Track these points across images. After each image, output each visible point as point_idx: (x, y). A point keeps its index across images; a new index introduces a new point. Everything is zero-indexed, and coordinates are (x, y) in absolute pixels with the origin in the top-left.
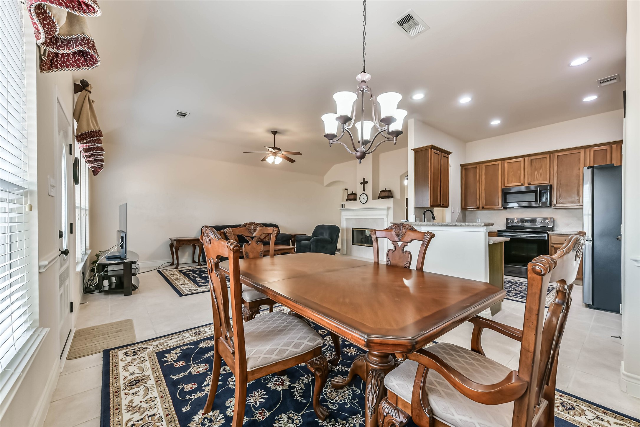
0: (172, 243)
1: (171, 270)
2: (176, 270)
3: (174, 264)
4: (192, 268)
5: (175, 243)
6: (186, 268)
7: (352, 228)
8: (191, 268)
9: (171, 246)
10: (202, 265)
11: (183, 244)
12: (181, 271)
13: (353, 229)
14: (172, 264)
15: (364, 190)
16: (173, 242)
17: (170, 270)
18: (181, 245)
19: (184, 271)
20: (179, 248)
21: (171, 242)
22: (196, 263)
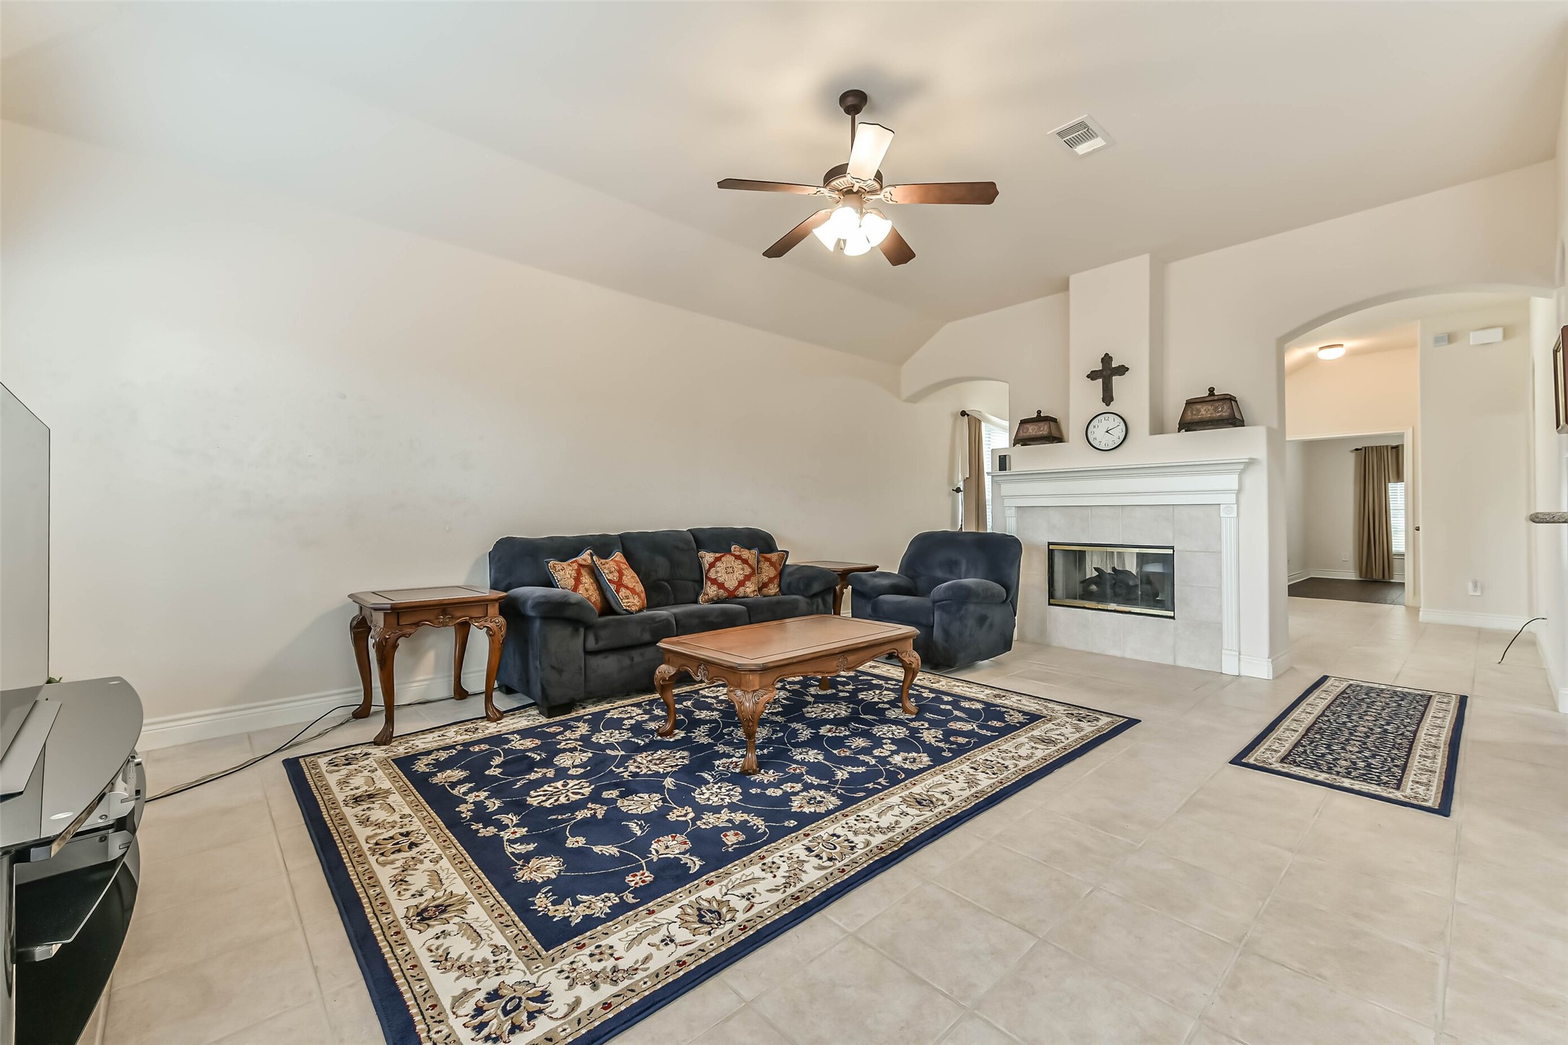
0: (364, 618)
1: (355, 757)
2: (378, 752)
3: (373, 709)
4: (460, 738)
5: (379, 620)
6: (430, 737)
7: (1050, 544)
8: (454, 736)
9: (360, 629)
10: (502, 715)
11: (417, 624)
12: (405, 763)
13: (1051, 547)
14: (362, 713)
15: (1108, 398)
16: (366, 613)
17: (350, 752)
18: (408, 630)
19: (421, 766)
20: (395, 647)
21: (357, 612)
22: (471, 700)
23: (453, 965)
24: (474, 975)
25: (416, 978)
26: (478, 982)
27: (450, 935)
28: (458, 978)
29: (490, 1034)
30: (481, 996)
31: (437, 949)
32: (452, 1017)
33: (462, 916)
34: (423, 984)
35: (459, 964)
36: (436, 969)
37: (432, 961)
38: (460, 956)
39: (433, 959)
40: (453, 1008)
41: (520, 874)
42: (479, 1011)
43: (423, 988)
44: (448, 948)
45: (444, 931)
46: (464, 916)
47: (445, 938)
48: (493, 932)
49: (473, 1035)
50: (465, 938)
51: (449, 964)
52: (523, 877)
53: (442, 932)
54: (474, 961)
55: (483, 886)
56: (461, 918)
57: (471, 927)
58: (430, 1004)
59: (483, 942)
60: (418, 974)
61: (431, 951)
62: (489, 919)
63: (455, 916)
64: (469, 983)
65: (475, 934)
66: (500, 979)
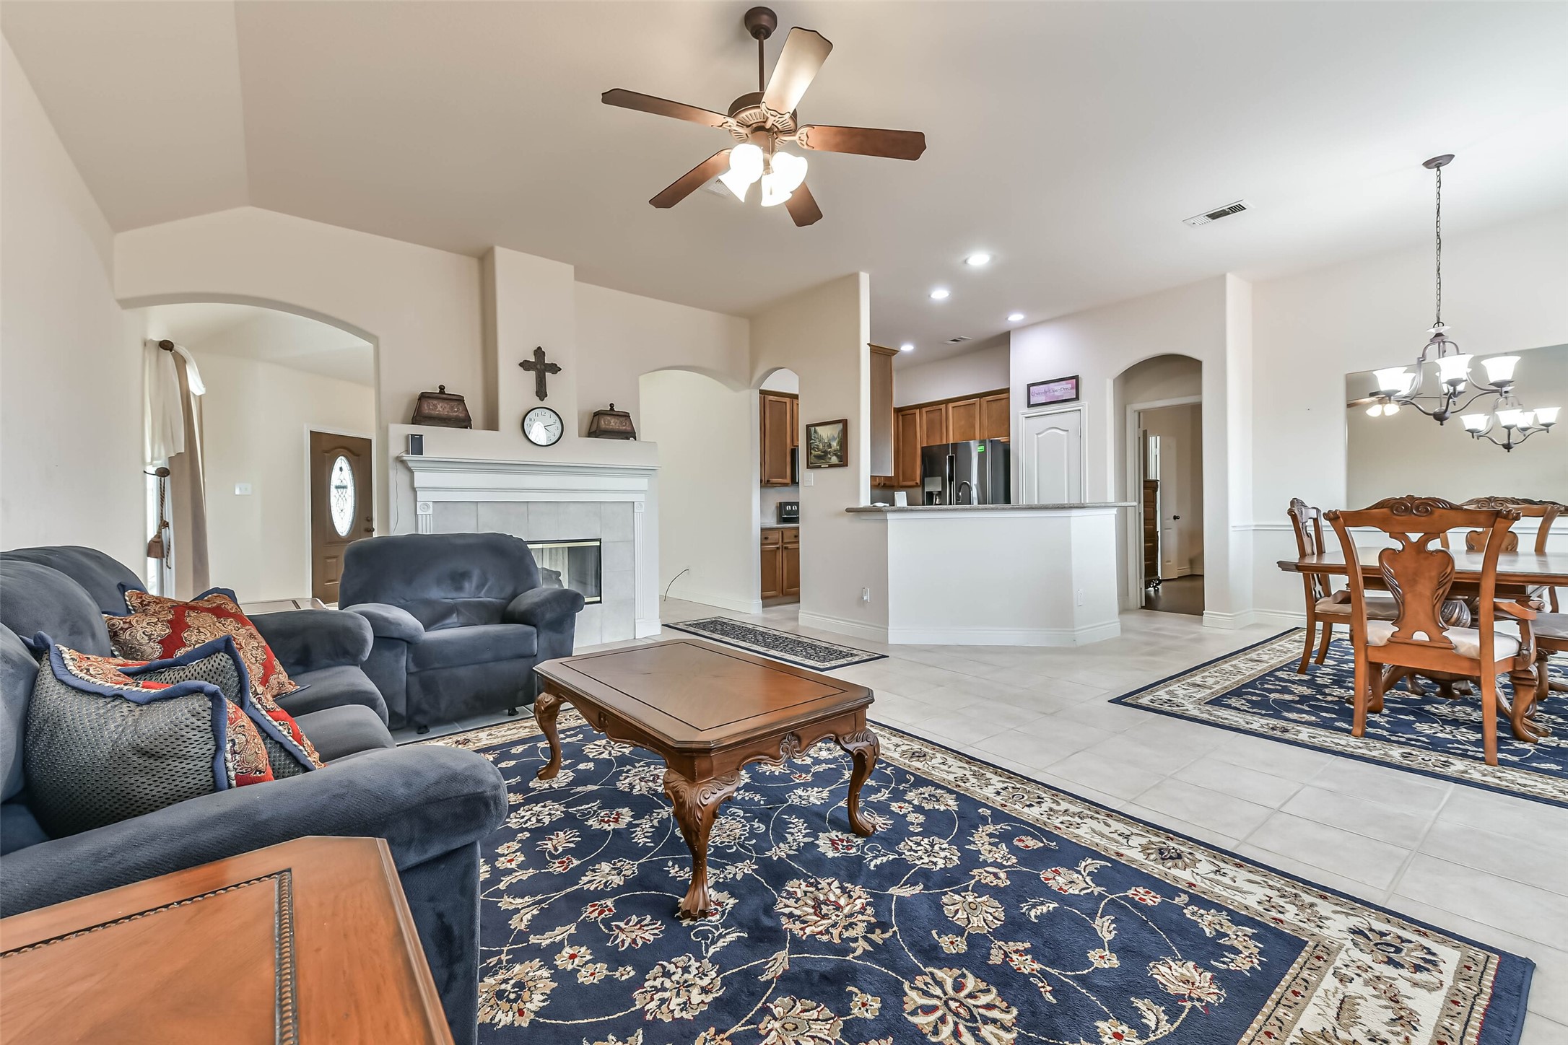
15: (541, 393)
23: (1401, 1009)
24: (1391, 986)
25: (1450, 1034)
26: (1394, 979)
27: (1369, 1031)
28: (1409, 998)
29: (1426, 954)
30: (1404, 972)
31: (1398, 1034)
32: (1446, 987)
33: (1331, 1032)
34: (1448, 1024)
35: (1393, 1004)
36: (1420, 1023)
37: (1416, 1030)
38: (1386, 1007)
39: (1414, 1032)
40: (1438, 987)
41: (1212, 999)
42: (1417, 968)
43: (1450, 1022)
44: (1387, 1024)
45: (1370, 1040)
46: (1329, 1029)
47: (1379, 1034)
48: (1326, 991)
49: (1441, 964)
50: (1358, 1013)
51: (1403, 1014)
52: (1214, 993)
53: (1375, 1041)
54: (1376, 993)
55: (1264, 1029)
56: (1335, 1030)
57: (1338, 1014)
58: (1457, 1007)
59: (1346, 994)
60: (1444, 1035)
61: (1407, 1038)
62: (1311, 1003)
63: (1338, 1038)
64: (1403, 987)
65: (1346, 1006)
66: (1373, 965)
